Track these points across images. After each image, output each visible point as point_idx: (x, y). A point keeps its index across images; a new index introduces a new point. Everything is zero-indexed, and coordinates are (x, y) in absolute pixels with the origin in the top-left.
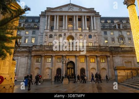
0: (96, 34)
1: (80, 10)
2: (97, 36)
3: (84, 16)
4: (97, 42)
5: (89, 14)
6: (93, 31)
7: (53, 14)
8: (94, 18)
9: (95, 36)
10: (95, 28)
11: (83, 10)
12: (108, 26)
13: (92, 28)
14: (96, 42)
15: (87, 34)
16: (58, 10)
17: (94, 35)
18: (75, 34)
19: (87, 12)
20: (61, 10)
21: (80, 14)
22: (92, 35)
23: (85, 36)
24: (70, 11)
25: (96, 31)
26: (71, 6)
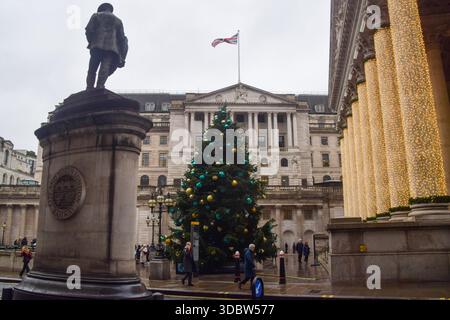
0: (298, 157)
1: (263, 99)
2: (299, 162)
3: (272, 114)
4: (300, 174)
5: (282, 110)
6: (291, 150)
8: (295, 119)
9: (296, 162)
10: (296, 144)
11: (270, 100)
12: (316, 122)
13: (290, 144)
14: (297, 176)
16: (213, 100)
17: (293, 160)
19: (279, 105)
20: (219, 99)
21: (263, 109)
22: (290, 159)
24: (239, 101)
25: (298, 150)
26: (242, 91)
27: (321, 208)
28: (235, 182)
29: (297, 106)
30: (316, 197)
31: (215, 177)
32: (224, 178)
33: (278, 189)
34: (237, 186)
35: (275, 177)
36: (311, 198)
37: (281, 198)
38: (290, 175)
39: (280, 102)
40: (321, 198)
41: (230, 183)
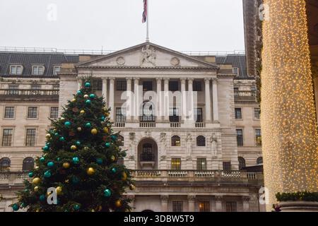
0: (218, 134)
1: (175, 62)
2: (219, 140)
3: (187, 81)
4: (220, 156)
5: (199, 75)
6: (208, 126)
7: (97, 74)
8: (215, 86)
9: (216, 140)
10: (216, 117)
11: (184, 63)
13: (208, 117)
14: (216, 157)
15: (192, 134)
16: (113, 63)
17: (212, 138)
18: (159, 133)
20: (121, 62)
22: (207, 136)
23: (187, 140)
25: (218, 126)
26: (149, 52)
27: (248, 199)
28: (91, 169)
29: (218, 70)
30: (240, 185)
31: (66, 164)
32: (78, 165)
33: (191, 175)
34: (93, 175)
35: (188, 159)
36: (234, 186)
37: (196, 185)
38: (209, 157)
39: (196, 65)
40: (247, 186)
41: (85, 172)
